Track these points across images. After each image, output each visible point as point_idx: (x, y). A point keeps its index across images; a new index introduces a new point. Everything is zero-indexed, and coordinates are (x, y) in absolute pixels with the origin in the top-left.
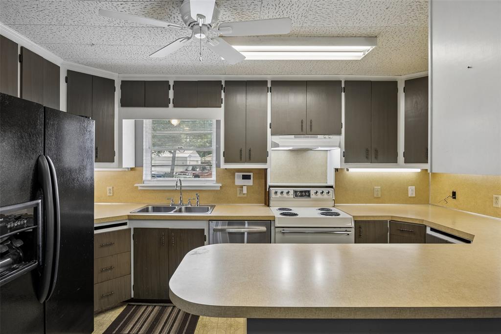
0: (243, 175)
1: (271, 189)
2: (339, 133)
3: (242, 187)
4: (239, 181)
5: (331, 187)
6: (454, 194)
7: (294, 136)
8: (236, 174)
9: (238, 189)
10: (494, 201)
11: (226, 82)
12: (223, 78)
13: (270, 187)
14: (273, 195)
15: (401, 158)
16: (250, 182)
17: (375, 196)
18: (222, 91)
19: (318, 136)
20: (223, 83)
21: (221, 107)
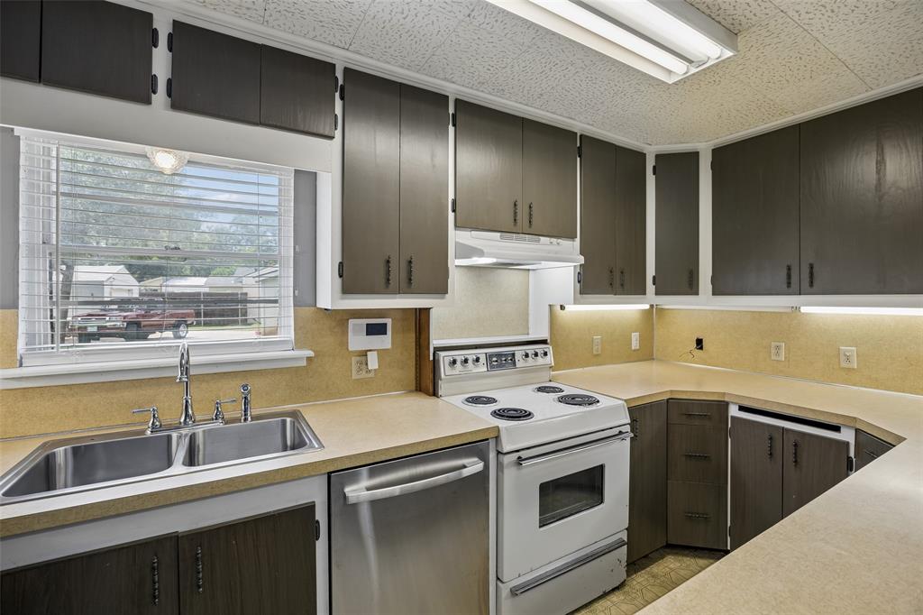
0: (367, 325)
1: (442, 354)
2: (573, 237)
3: (364, 354)
4: (358, 340)
5: (544, 342)
6: (699, 343)
7: (499, 234)
8: (351, 322)
9: (354, 360)
10: (773, 351)
11: (347, 71)
12: (341, 58)
13: (437, 349)
14: (445, 369)
15: (650, 287)
16: (385, 342)
17: (595, 353)
18: (337, 95)
19: (542, 238)
20: (339, 74)
21: (332, 138)
